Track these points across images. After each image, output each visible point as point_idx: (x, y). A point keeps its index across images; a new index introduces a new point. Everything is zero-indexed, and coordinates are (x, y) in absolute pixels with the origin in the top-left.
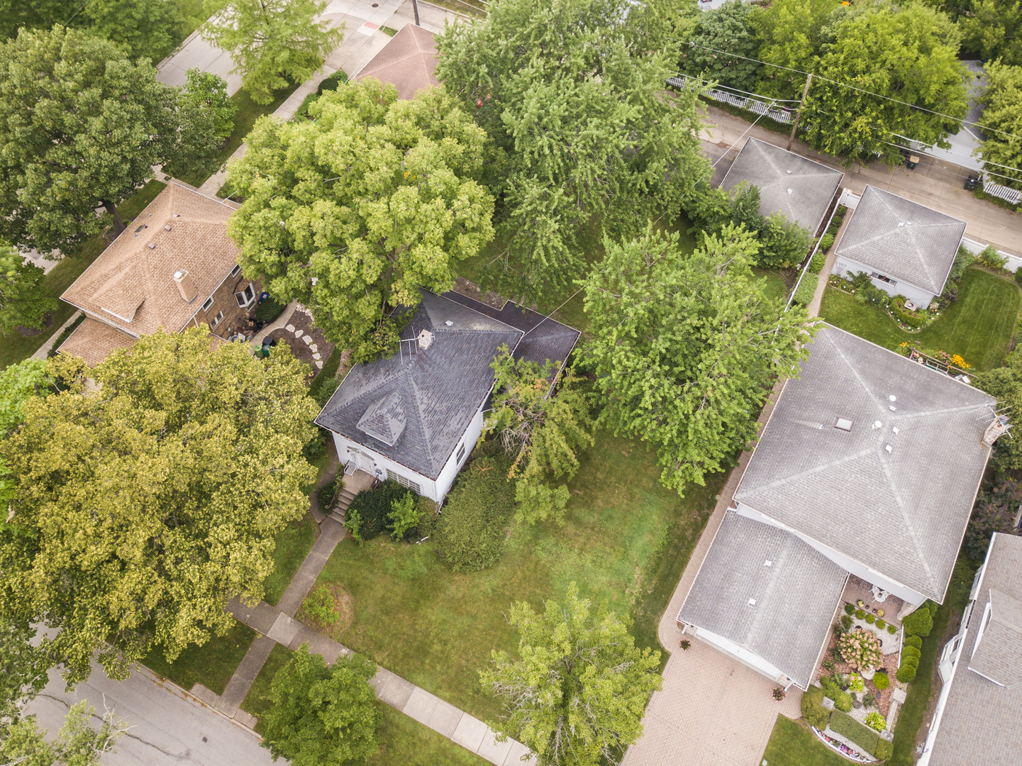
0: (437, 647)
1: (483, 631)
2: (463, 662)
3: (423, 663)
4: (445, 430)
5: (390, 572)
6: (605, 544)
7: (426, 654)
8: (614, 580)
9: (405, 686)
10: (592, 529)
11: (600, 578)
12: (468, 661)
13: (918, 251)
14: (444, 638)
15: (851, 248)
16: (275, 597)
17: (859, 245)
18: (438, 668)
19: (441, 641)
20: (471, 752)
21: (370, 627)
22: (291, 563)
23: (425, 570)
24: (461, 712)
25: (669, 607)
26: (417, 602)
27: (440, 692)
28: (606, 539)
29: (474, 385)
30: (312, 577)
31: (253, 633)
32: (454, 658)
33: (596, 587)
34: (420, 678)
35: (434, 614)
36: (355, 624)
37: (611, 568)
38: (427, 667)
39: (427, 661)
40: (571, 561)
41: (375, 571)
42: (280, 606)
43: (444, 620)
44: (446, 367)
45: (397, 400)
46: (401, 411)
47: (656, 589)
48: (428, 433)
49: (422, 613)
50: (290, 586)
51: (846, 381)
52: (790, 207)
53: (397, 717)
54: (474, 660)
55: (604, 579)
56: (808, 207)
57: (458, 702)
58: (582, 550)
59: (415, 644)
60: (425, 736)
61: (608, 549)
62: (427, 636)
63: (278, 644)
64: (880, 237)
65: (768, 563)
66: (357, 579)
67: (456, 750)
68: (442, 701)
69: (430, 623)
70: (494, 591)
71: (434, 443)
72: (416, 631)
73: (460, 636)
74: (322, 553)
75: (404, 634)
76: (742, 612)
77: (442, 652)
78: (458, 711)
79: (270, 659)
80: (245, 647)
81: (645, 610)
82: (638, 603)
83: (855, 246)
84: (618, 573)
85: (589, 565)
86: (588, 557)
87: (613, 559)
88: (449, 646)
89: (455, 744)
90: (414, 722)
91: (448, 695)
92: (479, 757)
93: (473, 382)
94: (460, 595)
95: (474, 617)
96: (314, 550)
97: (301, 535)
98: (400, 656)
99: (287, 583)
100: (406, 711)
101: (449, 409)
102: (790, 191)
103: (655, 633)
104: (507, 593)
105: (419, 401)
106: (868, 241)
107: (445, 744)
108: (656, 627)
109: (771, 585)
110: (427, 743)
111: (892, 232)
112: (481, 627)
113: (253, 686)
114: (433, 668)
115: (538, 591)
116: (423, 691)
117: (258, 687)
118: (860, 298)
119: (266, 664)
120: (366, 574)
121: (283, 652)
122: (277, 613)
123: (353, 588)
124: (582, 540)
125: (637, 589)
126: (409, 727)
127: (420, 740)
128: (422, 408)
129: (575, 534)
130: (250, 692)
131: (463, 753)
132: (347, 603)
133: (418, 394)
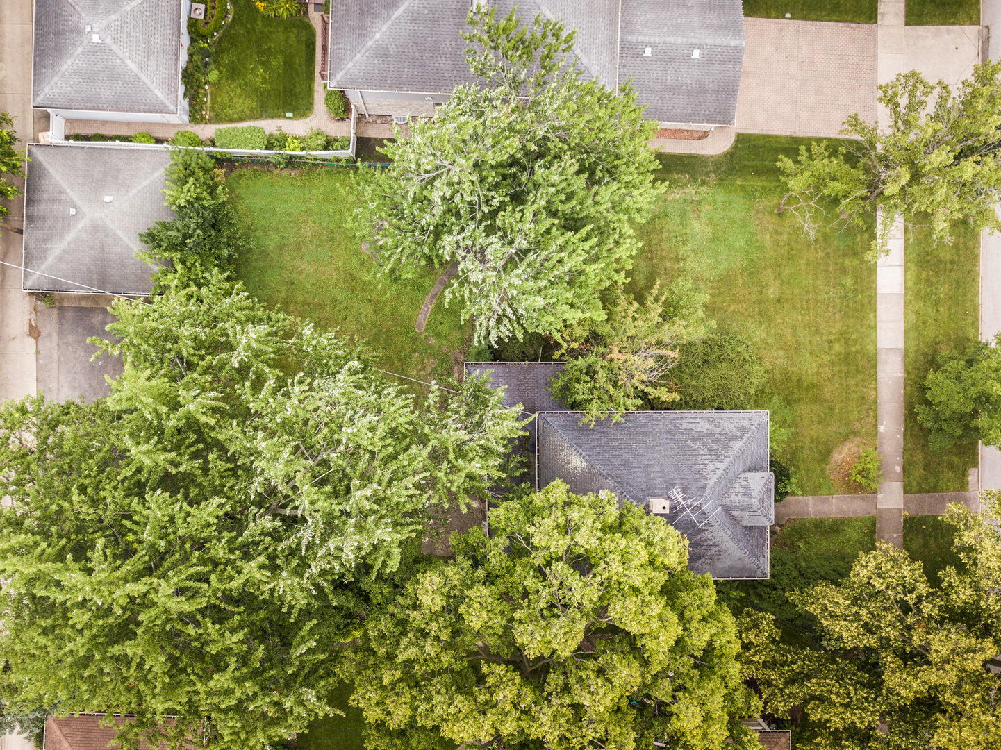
0: (837, 347)
1: (801, 314)
2: (837, 317)
3: (857, 352)
4: (717, 431)
5: (793, 430)
6: (661, 240)
7: (848, 354)
8: (692, 215)
9: (882, 358)
10: (651, 259)
11: (697, 230)
12: (834, 313)
13: (128, 8)
14: (826, 345)
15: (161, 96)
16: (867, 522)
17: (152, 87)
18: (854, 336)
19: (830, 348)
20: (905, 271)
21: (851, 418)
22: (832, 529)
23: (775, 399)
24: (878, 296)
25: (693, 152)
26: (808, 388)
27: (873, 324)
28: (655, 241)
29: (643, 430)
30: (834, 500)
31: (906, 521)
32: (838, 327)
33: (709, 230)
34: (870, 347)
35: (809, 367)
36: (855, 433)
37: (682, 224)
38: (858, 347)
39: (853, 349)
40: (695, 265)
41: (800, 444)
42: (873, 512)
43: (811, 354)
44: (657, 468)
45: (733, 497)
46: (737, 485)
47: (682, 172)
48: (737, 446)
49: (815, 378)
50: (851, 515)
51: (414, 20)
52: (134, 191)
53: (911, 350)
54: (831, 309)
55: (696, 225)
56: (118, 170)
57: (871, 304)
58: (678, 260)
59: (844, 368)
60: (912, 317)
61: (665, 235)
62: (832, 362)
63: (906, 492)
64: (128, 62)
65: (648, 51)
66: (816, 456)
67: (910, 284)
68: (878, 318)
69: (820, 366)
70: (761, 324)
71: (739, 434)
72: (833, 375)
73: (817, 332)
74: (807, 505)
75: (841, 384)
76: (710, 61)
77: (839, 340)
78: (878, 300)
79: (920, 491)
80: (922, 520)
81: (707, 174)
82: (703, 183)
83: (157, 91)
84: (683, 215)
85: (689, 247)
86: (682, 250)
87: (672, 225)
88: (832, 337)
89: (906, 288)
90: (906, 332)
91: (872, 315)
92: (906, 262)
93: (643, 433)
94: (781, 353)
95: (794, 328)
96: (808, 515)
97: (801, 537)
98: (860, 377)
99: (850, 520)
100: (901, 345)
101: (694, 440)
102: (107, 199)
103: (725, 155)
104: (756, 310)
105: (719, 472)
106: (142, 76)
107: (910, 297)
108: (718, 156)
109: (672, 40)
110: (917, 313)
111: (114, 47)
112: (800, 318)
113: (948, 490)
114: (856, 340)
115: (740, 282)
116: (878, 340)
117: (947, 486)
118: (213, 75)
119: (926, 492)
120: (807, 452)
121: (910, 483)
122: (880, 511)
123: (825, 455)
124: (668, 264)
125: (691, 190)
126: (912, 334)
127: (918, 320)
128: (722, 466)
129: (665, 274)
130: (954, 491)
131: (909, 277)
132: (840, 453)
133: (713, 478)
